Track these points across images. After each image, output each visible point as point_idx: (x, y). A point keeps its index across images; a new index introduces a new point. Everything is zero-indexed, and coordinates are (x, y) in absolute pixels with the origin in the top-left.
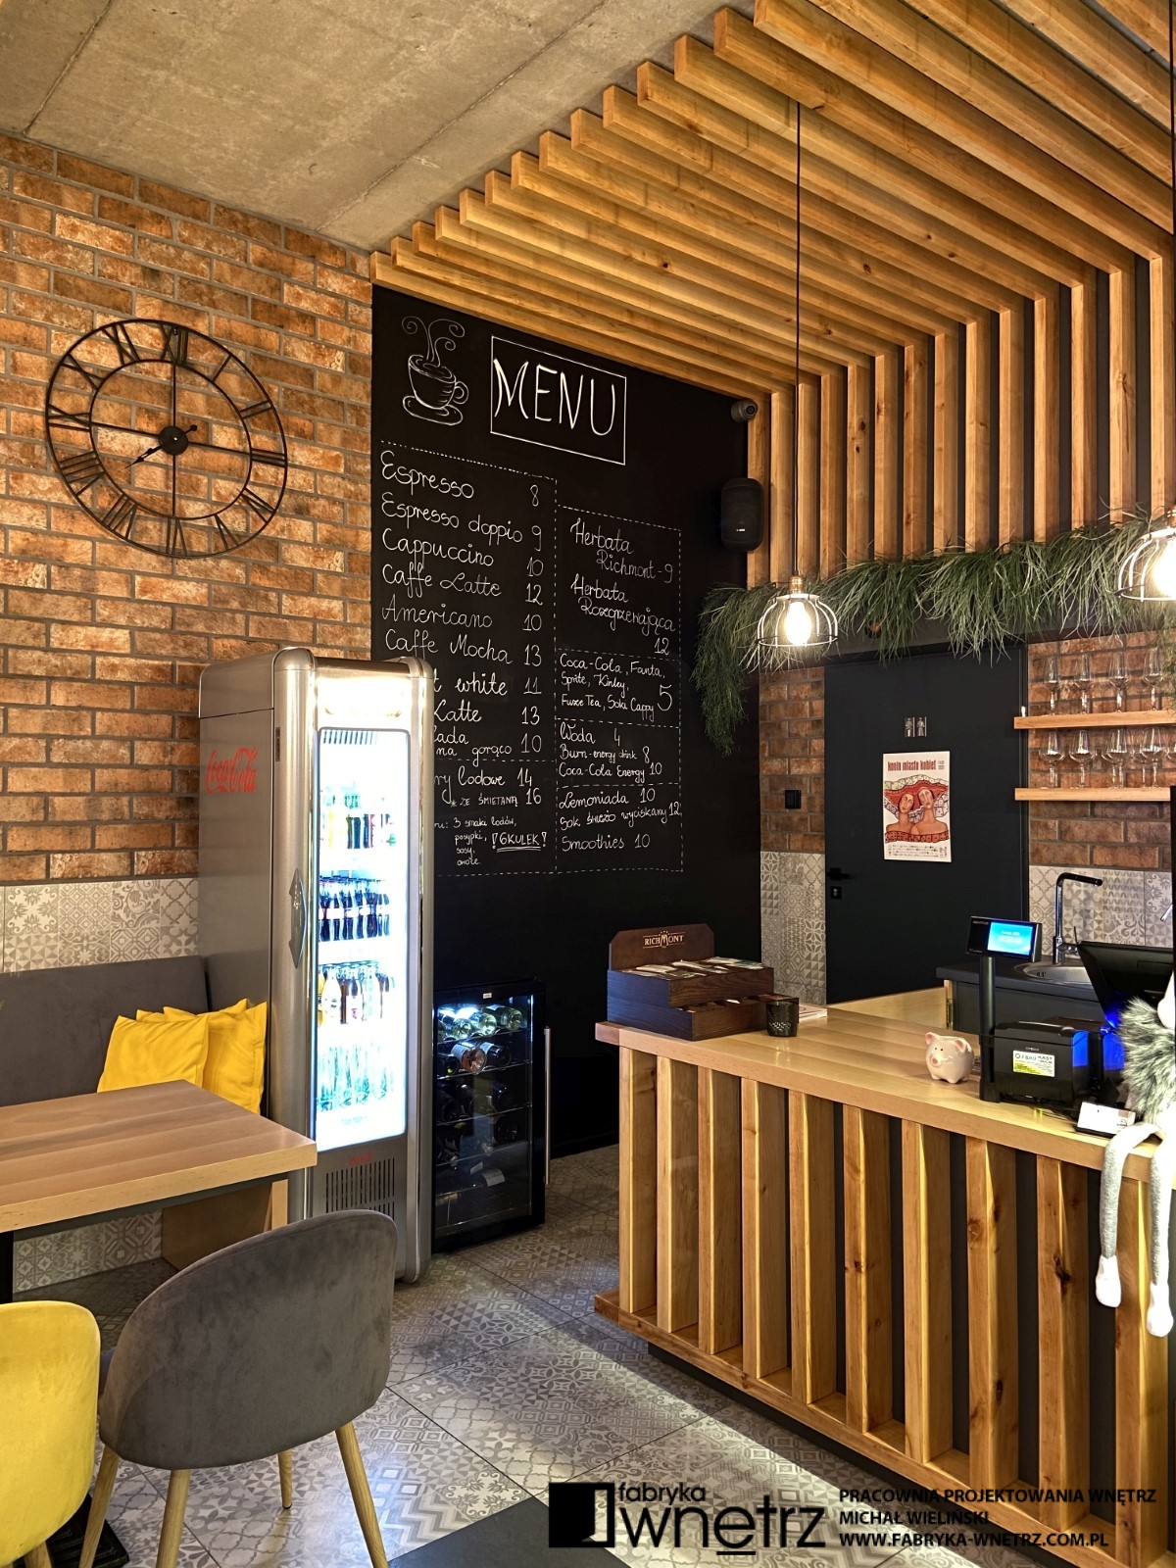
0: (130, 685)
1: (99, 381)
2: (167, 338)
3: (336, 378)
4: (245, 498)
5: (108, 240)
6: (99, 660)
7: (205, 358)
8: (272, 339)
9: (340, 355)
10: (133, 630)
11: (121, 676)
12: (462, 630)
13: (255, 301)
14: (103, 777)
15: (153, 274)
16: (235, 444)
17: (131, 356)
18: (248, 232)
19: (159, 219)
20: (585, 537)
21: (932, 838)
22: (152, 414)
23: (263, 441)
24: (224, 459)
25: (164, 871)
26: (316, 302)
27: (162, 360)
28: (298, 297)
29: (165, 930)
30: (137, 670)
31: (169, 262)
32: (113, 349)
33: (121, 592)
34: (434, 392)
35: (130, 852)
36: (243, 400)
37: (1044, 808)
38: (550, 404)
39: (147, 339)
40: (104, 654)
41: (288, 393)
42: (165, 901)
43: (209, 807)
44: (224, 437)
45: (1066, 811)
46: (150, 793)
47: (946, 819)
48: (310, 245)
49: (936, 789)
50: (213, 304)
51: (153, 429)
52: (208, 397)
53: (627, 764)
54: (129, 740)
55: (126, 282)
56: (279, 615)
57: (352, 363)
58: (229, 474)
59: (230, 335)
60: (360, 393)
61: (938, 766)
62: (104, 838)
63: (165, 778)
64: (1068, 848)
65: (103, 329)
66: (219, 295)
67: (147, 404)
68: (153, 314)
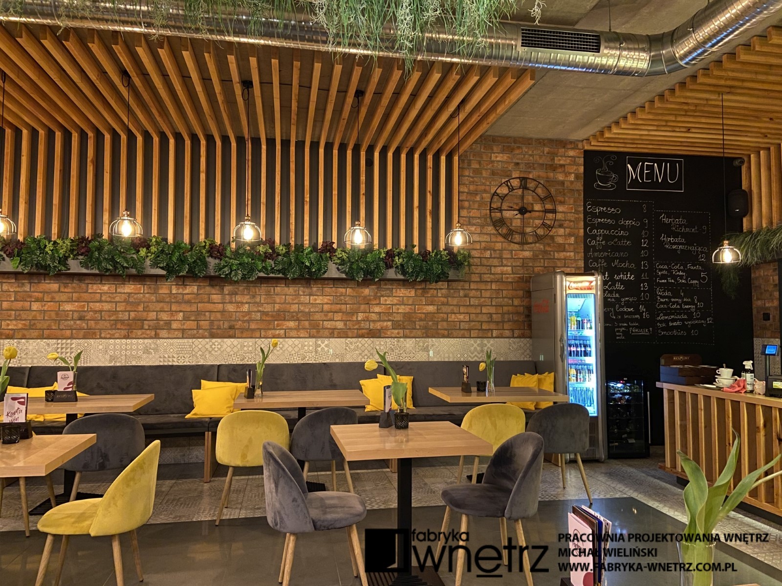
0: (512, 282)
1: (503, 198)
2: (521, 181)
3: (572, 182)
4: (544, 225)
5: (505, 158)
6: (504, 276)
7: (531, 185)
8: (551, 175)
9: (573, 175)
10: (512, 266)
11: (510, 280)
12: (617, 258)
13: (546, 165)
14: (505, 309)
15: (517, 164)
16: (541, 209)
17: (511, 189)
18: (544, 145)
19: (519, 148)
20: (666, 220)
22: (517, 204)
23: (549, 206)
24: (537, 214)
25: (521, 336)
26: (565, 161)
27: (520, 188)
28: (560, 160)
29: (523, 353)
30: (514, 278)
31: (522, 159)
32: (507, 188)
33: (509, 256)
34: (605, 180)
35: (513, 330)
36: (542, 195)
38: (650, 175)
39: (515, 183)
40: (505, 274)
41: (557, 190)
42: (522, 345)
43: (535, 318)
44: (537, 207)
46: (518, 313)
48: (563, 143)
50: (534, 169)
51: (517, 208)
52: (533, 196)
53: (686, 303)
54: (512, 298)
55: (510, 168)
56: (554, 259)
57: (577, 177)
58: (538, 218)
59: (539, 177)
60: (580, 186)
62: (506, 326)
63: (521, 309)
65: (504, 183)
66: (536, 165)
67: (516, 202)
68: (517, 176)
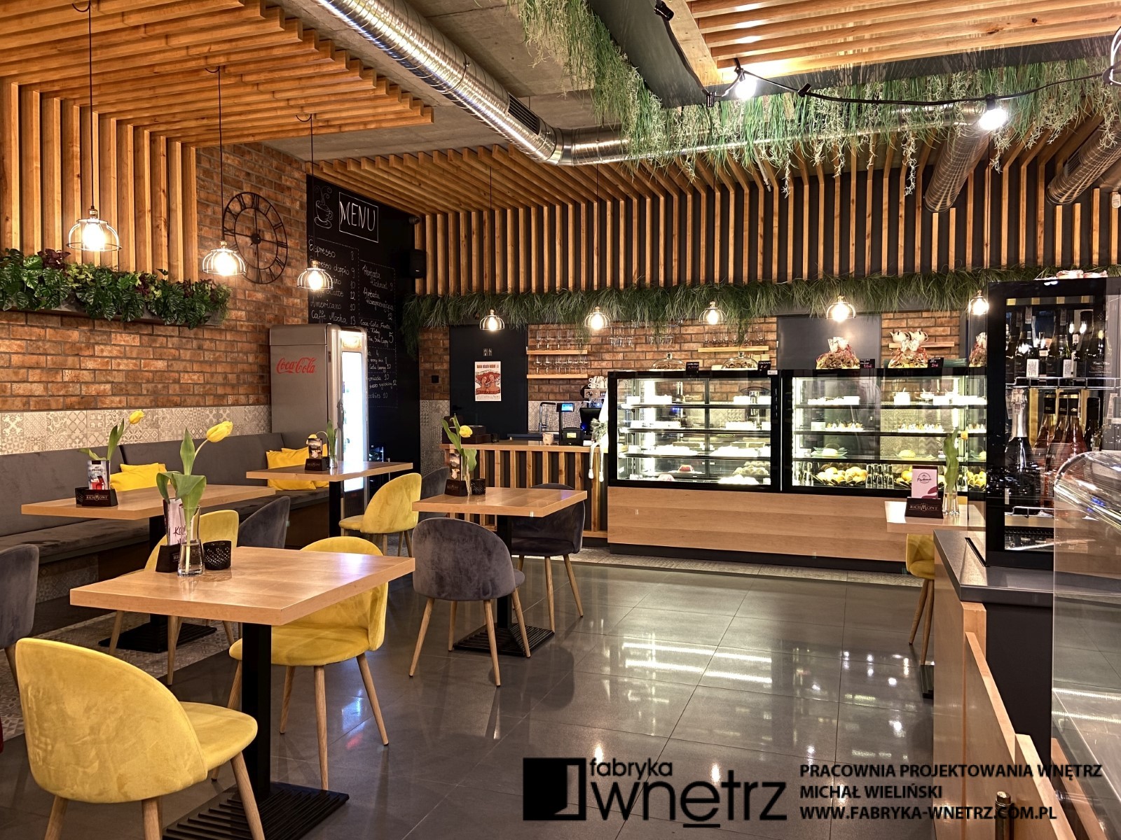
0: (246, 332)
1: (236, 216)
2: (253, 199)
3: (297, 212)
4: (276, 261)
5: (237, 162)
6: (238, 323)
7: (262, 206)
8: (280, 197)
9: (298, 203)
10: (246, 311)
11: (244, 329)
12: (333, 310)
13: (275, 183)
14: (240, 366)
15: (248, 174)
16: (271, 239)
17: (244, 207)
18: (273, 156)
19: (249, 152)
20: (368, 273)
21: (494, 393)
22: (249, 228)
23: (280, 237)
24: (268, 245)
25: (257, 403)
26: (291, 182)
27: (251, 208)
28: (286, 180)
29: (258, 425)
30: (247, 327)
31: (252, 169)
32: (238, 204)
34: (323, 216)
35: (247, 395)
36: (274, 223)
37: (533, 382)
38: (356, 219)
39: (247, 199)
40: (240, 321)
41: (285, 218)
42: (257, 414)
44: (268, 237)
45: (541, 382)
46: (252, 373)
47: (500, 386)
48: (289, 160)
49: (496, 375)
50: (264, 185)
51: (249, 234)
52: (264, 221)
53: (381, 365)
54: (246, 354)
55: (241, 179)
57: (301, 206)
58: (271, 251)
59: (269, 196)
60: (303, 218)
61: (496, 366)
62: (241, 390)
63: (255, 368)
64: (541, 395)
65: (236, 197)
66: (266, 181)
67: (248, 225)
68: (248, 190)
